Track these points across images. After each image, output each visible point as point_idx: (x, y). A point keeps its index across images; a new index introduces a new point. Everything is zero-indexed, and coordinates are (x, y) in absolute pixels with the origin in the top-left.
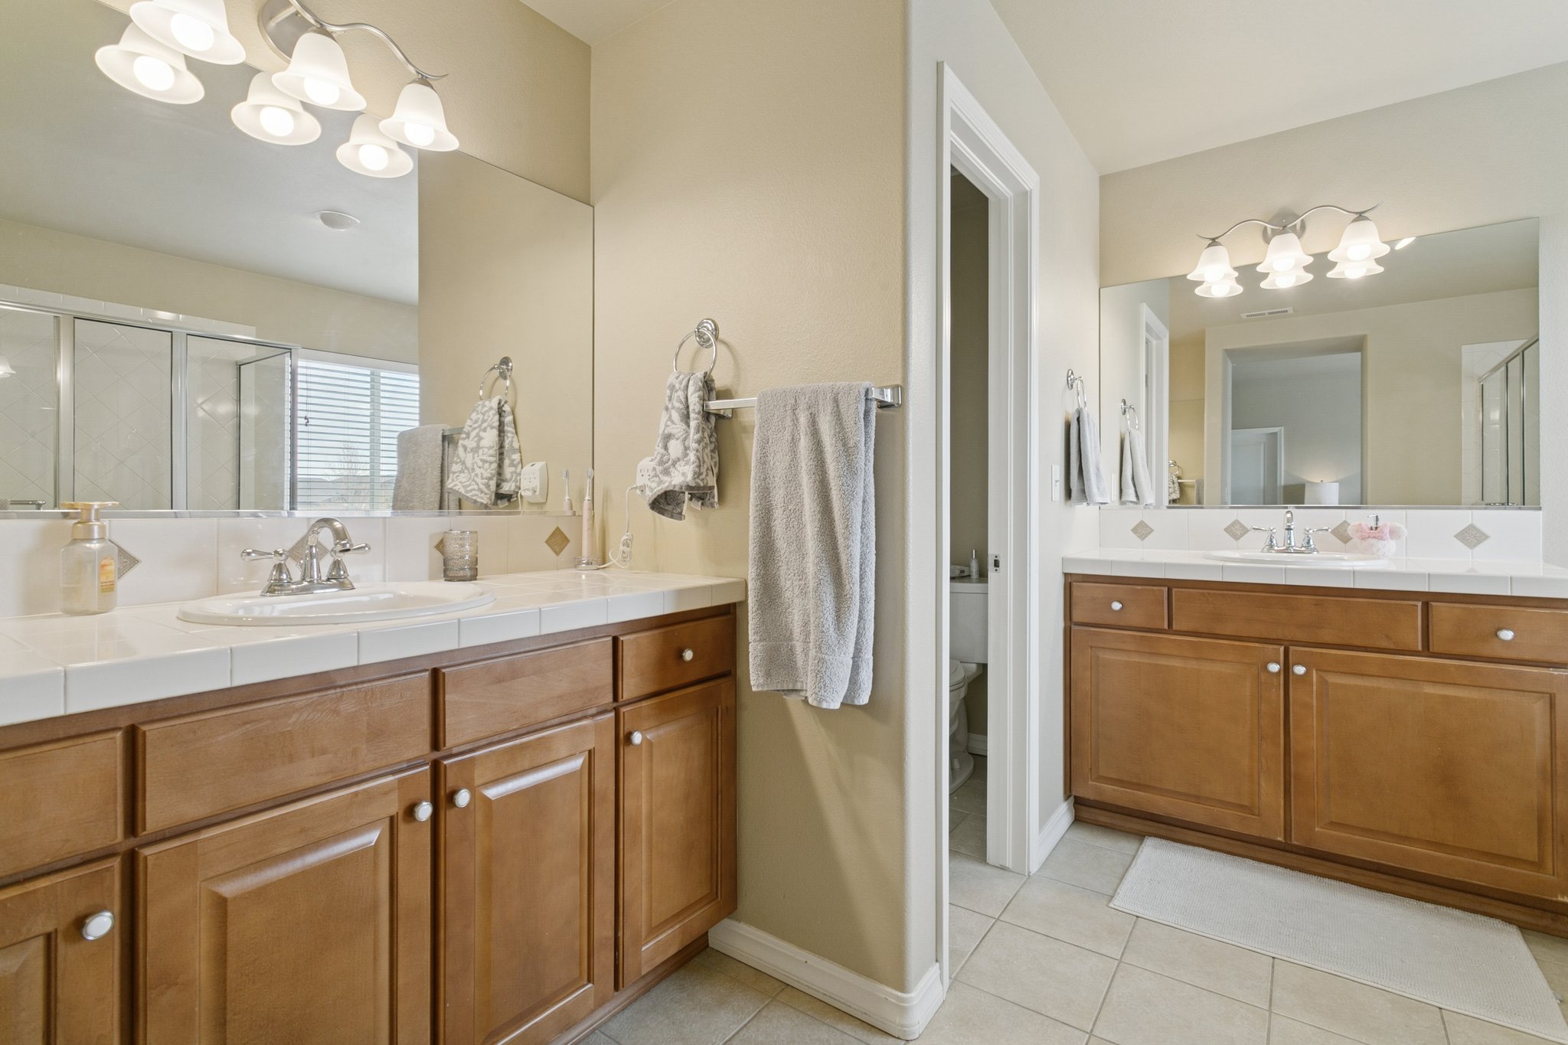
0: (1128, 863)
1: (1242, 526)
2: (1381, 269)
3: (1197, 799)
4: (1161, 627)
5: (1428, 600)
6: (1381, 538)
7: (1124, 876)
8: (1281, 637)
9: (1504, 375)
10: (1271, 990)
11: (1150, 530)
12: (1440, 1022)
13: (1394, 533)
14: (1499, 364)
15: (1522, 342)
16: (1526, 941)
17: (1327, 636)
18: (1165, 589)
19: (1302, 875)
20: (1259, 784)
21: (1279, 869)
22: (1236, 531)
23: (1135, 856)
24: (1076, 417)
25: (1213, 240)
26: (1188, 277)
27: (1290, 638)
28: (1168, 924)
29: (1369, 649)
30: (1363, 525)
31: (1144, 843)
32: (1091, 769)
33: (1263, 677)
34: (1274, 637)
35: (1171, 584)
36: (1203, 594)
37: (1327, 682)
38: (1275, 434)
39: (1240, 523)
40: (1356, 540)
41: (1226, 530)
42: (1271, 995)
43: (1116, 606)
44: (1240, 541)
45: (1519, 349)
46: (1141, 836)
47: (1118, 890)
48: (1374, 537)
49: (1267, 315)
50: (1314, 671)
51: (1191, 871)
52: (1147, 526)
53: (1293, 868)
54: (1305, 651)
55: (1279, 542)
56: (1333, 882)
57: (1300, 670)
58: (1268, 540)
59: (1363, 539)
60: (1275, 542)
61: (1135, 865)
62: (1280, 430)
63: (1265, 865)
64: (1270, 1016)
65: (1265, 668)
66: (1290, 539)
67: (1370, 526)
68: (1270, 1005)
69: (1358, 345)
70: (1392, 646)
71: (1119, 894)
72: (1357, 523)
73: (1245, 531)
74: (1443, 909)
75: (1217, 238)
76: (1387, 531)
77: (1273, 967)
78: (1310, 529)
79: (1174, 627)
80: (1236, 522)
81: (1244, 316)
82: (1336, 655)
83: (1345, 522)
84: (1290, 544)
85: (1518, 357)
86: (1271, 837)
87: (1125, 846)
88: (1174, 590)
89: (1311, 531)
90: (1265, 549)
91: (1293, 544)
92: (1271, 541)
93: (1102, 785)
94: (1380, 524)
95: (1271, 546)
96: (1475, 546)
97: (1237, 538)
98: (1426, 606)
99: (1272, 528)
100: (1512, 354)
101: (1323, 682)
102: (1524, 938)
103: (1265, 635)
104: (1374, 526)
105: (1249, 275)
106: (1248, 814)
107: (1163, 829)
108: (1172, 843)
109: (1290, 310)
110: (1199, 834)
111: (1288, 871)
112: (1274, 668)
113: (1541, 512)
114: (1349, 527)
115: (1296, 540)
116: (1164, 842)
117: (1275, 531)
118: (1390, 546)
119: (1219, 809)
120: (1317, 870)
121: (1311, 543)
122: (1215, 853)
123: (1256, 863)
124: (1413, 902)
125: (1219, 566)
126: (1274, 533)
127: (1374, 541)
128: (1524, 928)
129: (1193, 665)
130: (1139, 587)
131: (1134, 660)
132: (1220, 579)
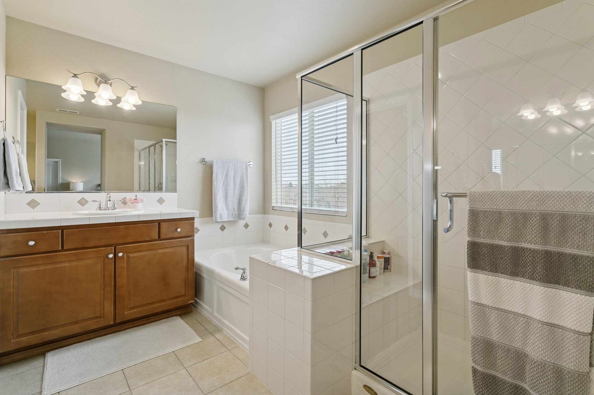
0: (42, 371)
1: (85, 200)
2: (134, 109)
3: (76, 322)
4: (58, 249)
5: (159, 222)
6: (138, 203)
7: (42, 378)
8: (113, 243)
9: (148, 151)
10: (127, 382)
11: (38, 204)
12: (175, 356)
13: (142, 201)
14: (147, 147)
15: (155, 142)
16: (182, 319)
17: (129, 240)
18: (60, 231)
19: (118, 333)
20: (104, 305)
21: (110, 335)
22: (83, 202)
23: (44, 366)
24: (2, 142)
25: (75, 75)
26: (63, 87)
27: (116, 243)
28: (76, 385)
29: (142, 242)
30: (132, 198)
31: (46, 357)
32: (13, 334)
33: (106, 261)
34: (110, 244)
35: (62, 228)
36: (79, 231)
37: (129, 256)
38: (57, 162)
39: (84, 199)
40: (129, 204)
41: (78, 202)
42: (128, 384)
43: (32, 243)
44: (84, 206)
45: (154, 144)
46: (43, 354)
47: (43, 387)
48: (136, 202)
49: (68, 112)
50: (125, 254)
51: (75, 356)
52: (36, 202)
53: (114, 332)
54: (122, 247)
55: (103, 206)
56: (129, 330)
57: (121, 254)
58: (99, 206)
59: (132, 203)
60: (101, 206)
61: (47, 370)
62: (60, 160)
63: (104, 337)
64: (131, 392)
65: (107, 256)
66: (107, 204)
67: (134, 198)
68: (129, 388)
69: (101, 132)
70: (150, 239)
71: (44, 388)
72: (130, 197)
73: (87, 202)
74: (162, 321)
75: (77, 75)
76: (140, 200)
77: (124, 373)
78: (115, 200)
79: (65, 248)
80: (83, 198)
81: (58, 110)
82: (133, 246)
83: (125, 197)
84: (107, 206)
85: (153, 146)
86: (109, 324)
87: (37, 363)
88: (65, 231)
89: (115, 201)
90: (98, 209)
91: (109, 206)
92: (100, 206)
93: (21, 339)
94: (137, 198)
95: (100, 208)
96: (162, 204)
97: (83, 205)
98: (159, 224)
99: (100, 200)
100: (152, 145)
101: (128, 257)
102: (181, 318)
103: (107, 244)
104: (135, 198)
105: (90, 95)
106: (100, 319)
107: (55, 345)
108: (61, 349)
109: (78, 112)
110: (73, 339)
111: (113, 334)
112: (111, 256)
113: (177, 193)
114: (127, 199)
115: (110, 204)
116: (57, 350)
117: (101, 201)
118: (140, 205)
119: (86, 323)
120: (123, 328)
121: (115, 206)
122: (83, 343)
123: (100, 338)
124: (154, 323)
125: (88, 217)
126: (101, 202)
127: (136, 204)
128: (180, 315)
129: (74, 264)
130: (45, 232)
131: (41, 268)
132: (88, 223)
